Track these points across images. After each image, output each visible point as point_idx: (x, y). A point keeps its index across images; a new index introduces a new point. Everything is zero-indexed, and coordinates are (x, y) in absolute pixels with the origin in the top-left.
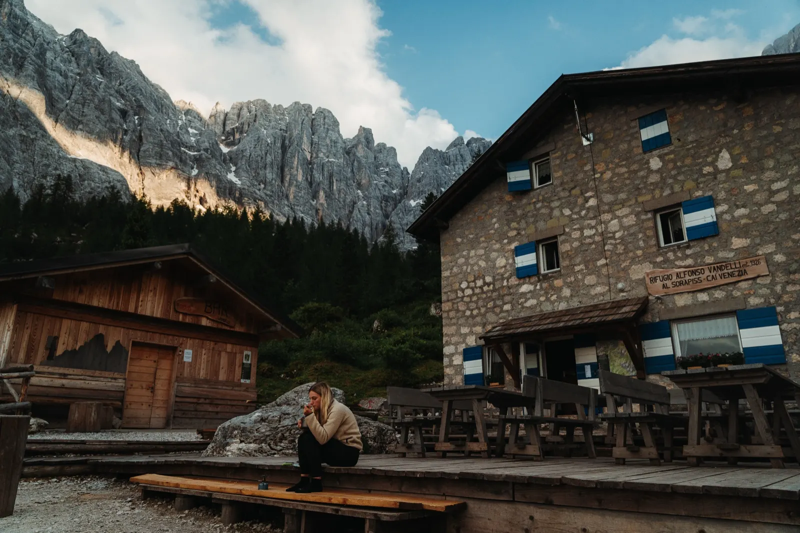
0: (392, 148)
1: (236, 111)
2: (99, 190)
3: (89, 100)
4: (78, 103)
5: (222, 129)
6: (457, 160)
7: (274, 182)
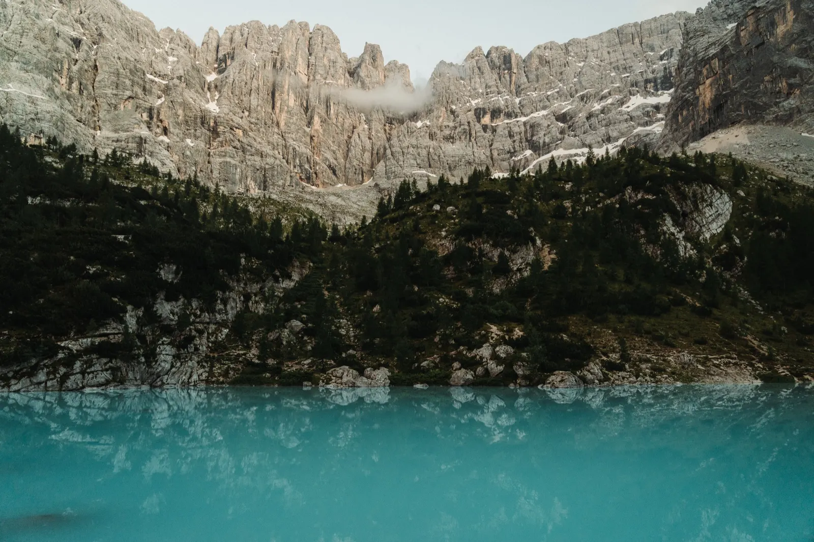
0: (404, 65)
1: (228, 36)
2: (23, 122)
3: (28, 29)
4: (16, 33)
5: (215, 56)
6: (473, 73)
7: (259, 108)
